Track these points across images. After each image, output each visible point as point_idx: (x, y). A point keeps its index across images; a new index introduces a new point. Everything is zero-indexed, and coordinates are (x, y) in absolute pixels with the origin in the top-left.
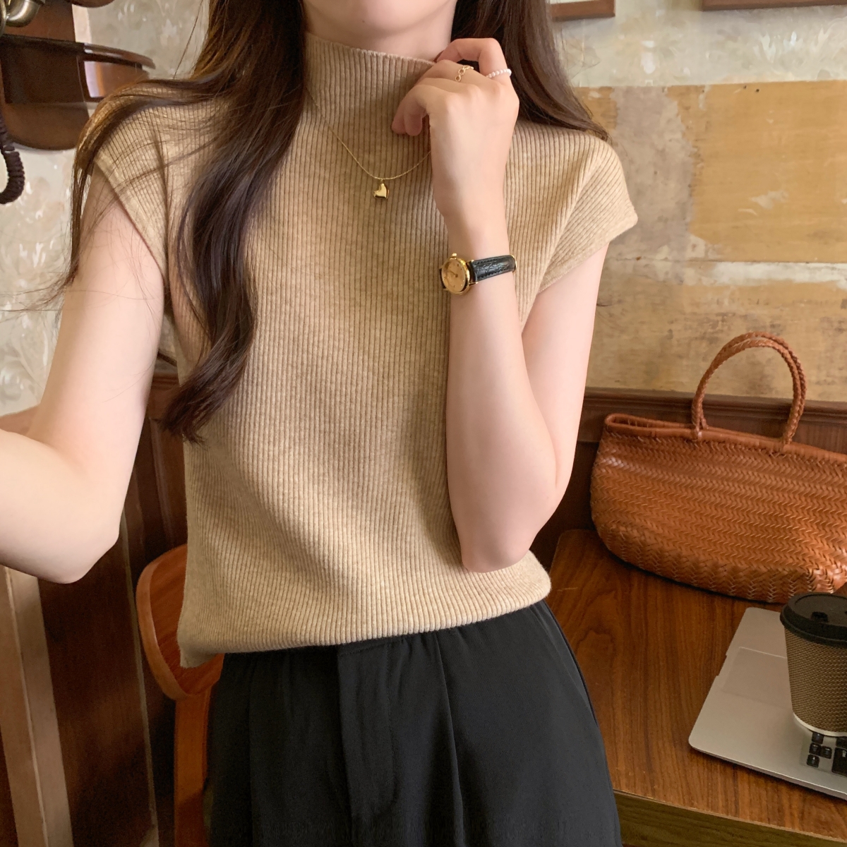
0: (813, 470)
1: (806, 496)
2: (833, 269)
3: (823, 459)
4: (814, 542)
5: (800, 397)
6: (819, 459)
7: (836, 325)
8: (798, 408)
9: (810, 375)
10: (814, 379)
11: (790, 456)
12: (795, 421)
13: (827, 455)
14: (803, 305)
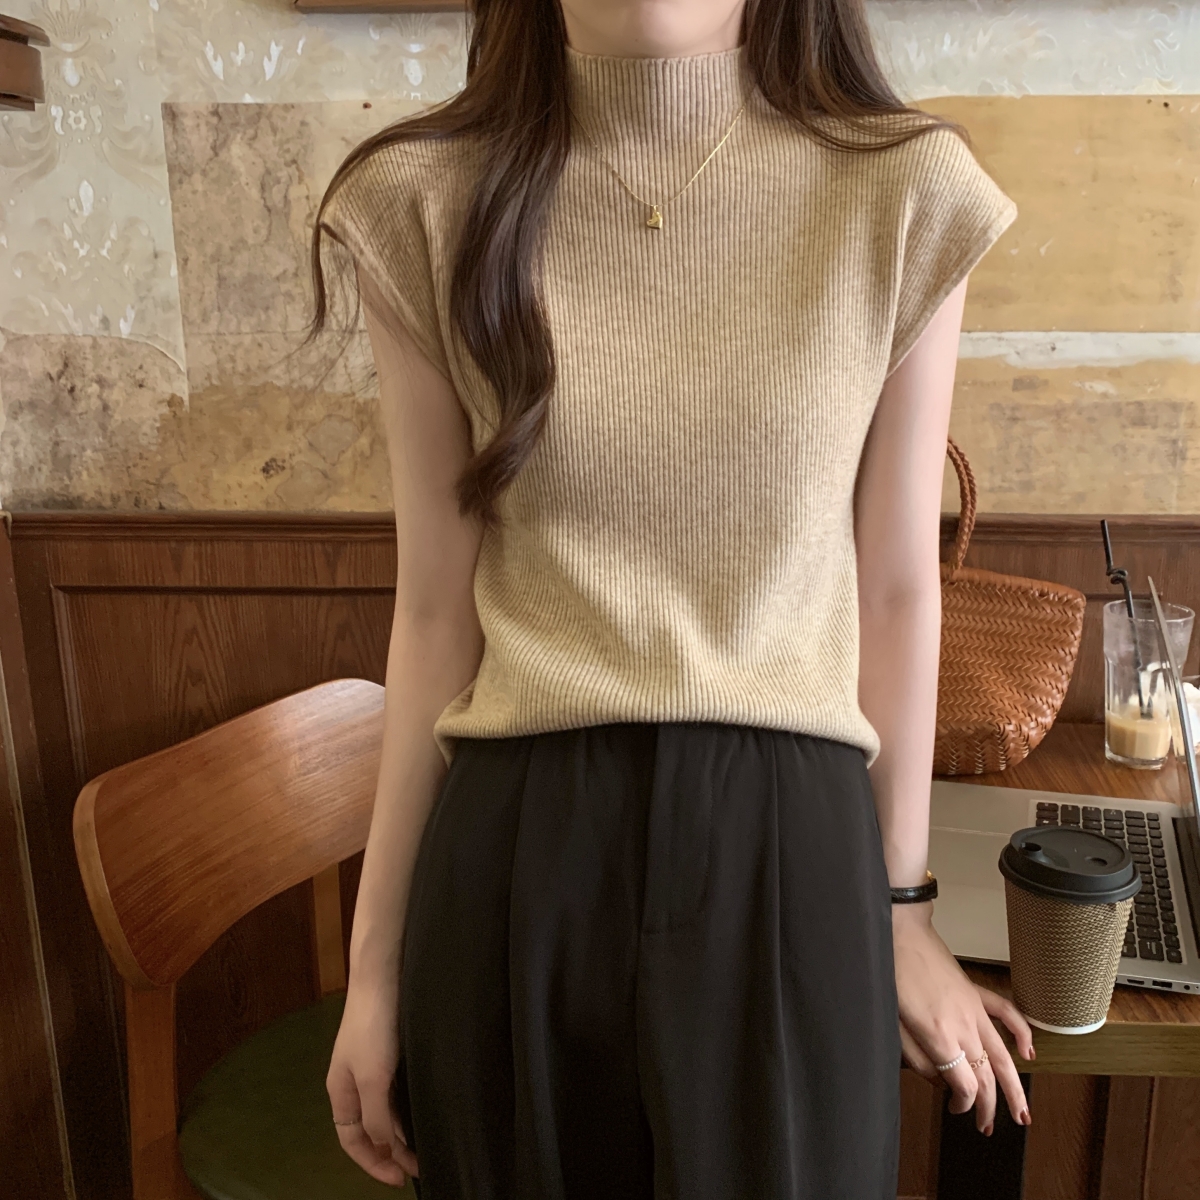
0: (991, 601)
1: (985, 634)
2: (1000, 339)
3: (1004, 585)
4: (1002, 691)
5: (969, 506)
6: (998, 587)
7: (1008, 413)
8: (967, 521)
9: (982, 480)
10: (986, 485)
11: (962, 584)
12: (965, 538)
13: (1008, 580)
14: (966, 388)
